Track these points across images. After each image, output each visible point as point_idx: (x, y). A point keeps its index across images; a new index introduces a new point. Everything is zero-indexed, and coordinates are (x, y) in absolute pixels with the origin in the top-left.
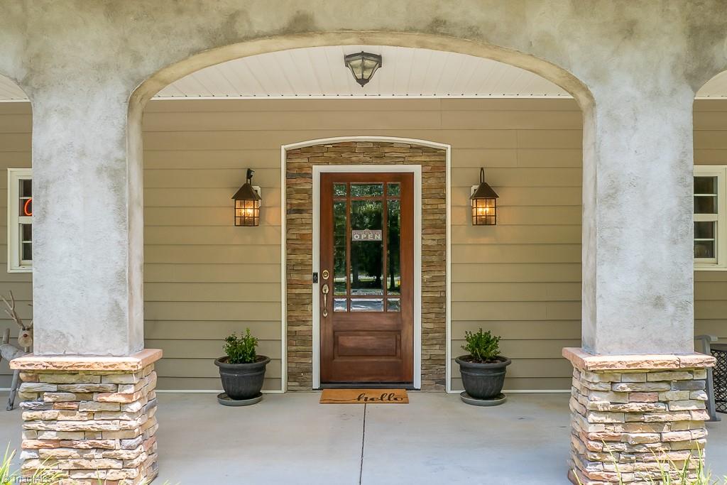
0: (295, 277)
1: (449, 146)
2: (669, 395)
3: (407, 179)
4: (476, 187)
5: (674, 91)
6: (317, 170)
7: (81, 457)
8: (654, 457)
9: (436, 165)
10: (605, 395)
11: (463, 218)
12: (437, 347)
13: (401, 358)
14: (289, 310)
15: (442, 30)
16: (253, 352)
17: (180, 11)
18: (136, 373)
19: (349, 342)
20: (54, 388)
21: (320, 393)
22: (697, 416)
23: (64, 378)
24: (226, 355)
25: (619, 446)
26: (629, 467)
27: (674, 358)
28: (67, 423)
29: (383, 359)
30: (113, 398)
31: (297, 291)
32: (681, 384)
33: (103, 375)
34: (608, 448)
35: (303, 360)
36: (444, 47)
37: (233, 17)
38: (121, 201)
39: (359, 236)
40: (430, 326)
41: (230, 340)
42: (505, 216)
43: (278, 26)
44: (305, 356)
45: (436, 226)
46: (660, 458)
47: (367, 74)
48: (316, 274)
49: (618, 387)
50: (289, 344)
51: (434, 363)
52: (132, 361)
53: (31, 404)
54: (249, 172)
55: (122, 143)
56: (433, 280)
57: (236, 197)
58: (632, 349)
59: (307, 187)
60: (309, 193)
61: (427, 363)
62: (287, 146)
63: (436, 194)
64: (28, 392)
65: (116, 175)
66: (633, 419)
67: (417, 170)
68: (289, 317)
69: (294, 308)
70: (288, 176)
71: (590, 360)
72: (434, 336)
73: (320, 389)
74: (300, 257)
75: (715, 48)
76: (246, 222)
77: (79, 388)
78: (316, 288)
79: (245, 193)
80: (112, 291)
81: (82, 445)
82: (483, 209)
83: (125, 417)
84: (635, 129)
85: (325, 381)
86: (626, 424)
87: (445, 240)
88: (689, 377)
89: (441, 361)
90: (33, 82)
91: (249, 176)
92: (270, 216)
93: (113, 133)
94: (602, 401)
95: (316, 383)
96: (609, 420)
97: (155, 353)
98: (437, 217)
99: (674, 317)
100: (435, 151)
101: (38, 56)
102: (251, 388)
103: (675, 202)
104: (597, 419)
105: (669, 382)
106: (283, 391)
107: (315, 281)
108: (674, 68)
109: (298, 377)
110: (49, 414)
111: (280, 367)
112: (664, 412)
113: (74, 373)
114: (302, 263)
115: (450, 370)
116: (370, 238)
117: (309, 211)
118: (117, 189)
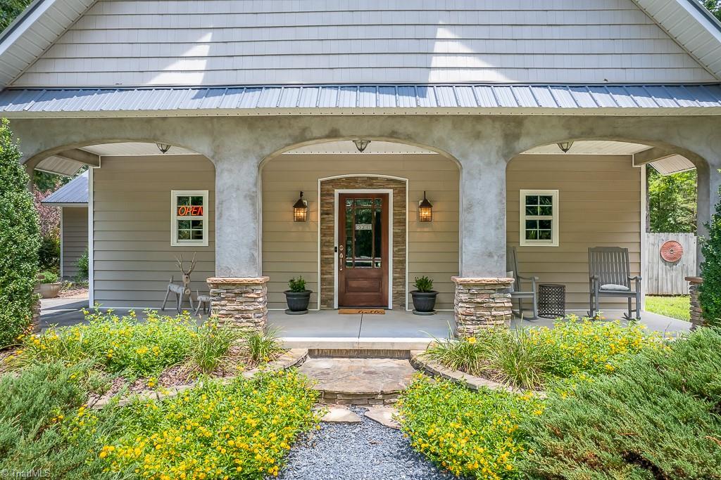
0: (325, 249)
1: (407, 180)
2: (494, 295)
3: (385, 196)
4: (422, 201)
5: (497, 163)
6: (337, 192)
7: (237, 322)
8: (488, 323)
9: (400, 189)
10: (466, 295)
11: (415, 218)
12: (401, 286)
13: (382, 292)
14: (321, 267)
15: (395, 136)
16: (304, 288)
17: (281, 127)
18: (261, 284)
19: (354, 284)
20: (225, 291)
21: (338, 311)
22: (507, 305)
23: (229, 287)
24: (290, 289)
25: (472, 317)
26: (477, 327)
27: (496, 279)
28: (231, 306)
29: (372, 294)
30: (252, 295)
31: (326, 256)
32: (500, 291)
33: (247, 285)
34: (468, 318)
35: (329, 293)
36: (397, 142)
37: (304, 130)
38: (255, 209)
39: (360, 227)
40: (397, 275)
41: (292, 281)
42: (436, 217)
43: (324, 134)
44: (330, 291)
45: (400, 222)
46: (490, 323)
47: (363, 146)
48: (336, 248)
49: (471, 291)
50: (322, 285)
51: (399, 296)
52: (260, 279)
53: (215, 298)
54: (301, 193)
55: (255, 185)
56: (399, 251)
57: (295, 207)
58: (478, 275)
59: (332, 201)
60: (333, 204)
61: (396, 295)
62: (321, 179)
63: (400, 205)
64: (214, 293)
65: (252, 198)
66: (479, 305)
67: (390, 192)
68: (321, 270)
69: (325, 265)
70: (322, 195)
71: (459, 279)
72: (399, 281)
73: (338, 309)
74: (328, 238)
75: (516, 144)
76: (300, 220)
77: (236, 291)
78: (336, 254)
79: (299, 205)
80: (250, 249)
81: (237, 316)
82: (425, 213)
83: (256, 304)
84: (480, 179)
85: (340, 305)
86: (475, 308)
87: (405, 229)
88: (503, 287)
89: (403, 294)
90: (216, 157)
91: (301, 195)
92: (312, 216)
93: (252, 180)
94: (464, 297)
95: (336, 306)
96: (468, 306)
97: (267, 278)
98: (401, 217)
99: (497, 261)
100: (400, 182)
101: (218, 146)
102: (302, 306)
103: (498, 211)
104: (462, 305)
105: (494, 290)
106: (319, 309)
107: (336, 251)
108: (498, 152)
109: (326, 302)
110: (223, 302)
111: (317, 298)
112: (493, 303)
113: (234, 285)
114: (329, 242)
115: (408, 298)
116: (365, 229)
117: (333, 214)
118: (254, 205)
